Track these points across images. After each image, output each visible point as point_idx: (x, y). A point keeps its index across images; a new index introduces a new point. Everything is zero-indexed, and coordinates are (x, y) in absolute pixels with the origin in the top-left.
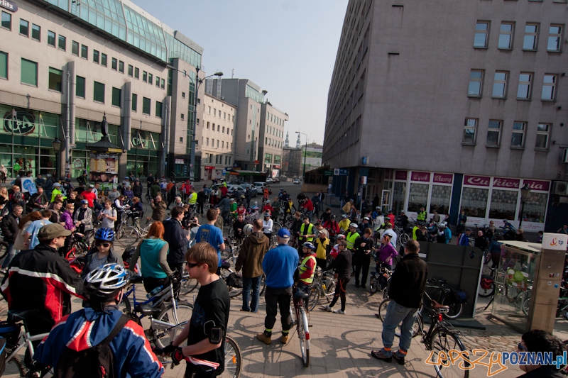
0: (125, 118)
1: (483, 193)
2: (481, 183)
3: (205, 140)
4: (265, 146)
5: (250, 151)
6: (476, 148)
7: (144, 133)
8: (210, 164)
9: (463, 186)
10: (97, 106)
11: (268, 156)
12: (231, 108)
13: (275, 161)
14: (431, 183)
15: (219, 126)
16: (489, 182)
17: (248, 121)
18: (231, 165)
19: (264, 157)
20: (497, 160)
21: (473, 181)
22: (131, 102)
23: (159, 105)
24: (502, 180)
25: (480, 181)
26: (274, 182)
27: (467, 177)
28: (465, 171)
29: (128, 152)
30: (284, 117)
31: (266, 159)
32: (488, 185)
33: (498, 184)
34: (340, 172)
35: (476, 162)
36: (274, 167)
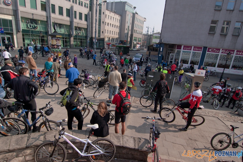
0: (71, 22)
1: (216, 56)
2: (216, 51)
3: (107, 31)
4: (134, 34)
5: (127, 36)
6: (215, 35)
7: (80, 29)
8: (109, 42)
9: (207, 52)
10: (60, 17)
11: (135, 38)
12: (118, 16)
13: (139, 41)
14: (192, 51)
15: (113, 25)
16: (219, 51)
17: (126, 22)
18: (118, 42)
19: (133, 38)
20: (225, 41)
21: (212, 50)
22: (74, 15)
23: (86, 16)
24: (226, 50)
25: (215, 51)
26: (137, 50)
27: (209, 49)
28: (208, 46)
29: (74, 37)
30: (144, 20)
31: (134, 40)
32: (219, 53)
33: (224, 52)
34: (156, 46)
35: (214, 41)
36: (138, 44)
